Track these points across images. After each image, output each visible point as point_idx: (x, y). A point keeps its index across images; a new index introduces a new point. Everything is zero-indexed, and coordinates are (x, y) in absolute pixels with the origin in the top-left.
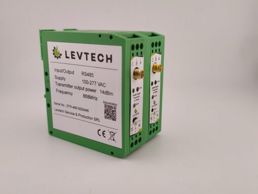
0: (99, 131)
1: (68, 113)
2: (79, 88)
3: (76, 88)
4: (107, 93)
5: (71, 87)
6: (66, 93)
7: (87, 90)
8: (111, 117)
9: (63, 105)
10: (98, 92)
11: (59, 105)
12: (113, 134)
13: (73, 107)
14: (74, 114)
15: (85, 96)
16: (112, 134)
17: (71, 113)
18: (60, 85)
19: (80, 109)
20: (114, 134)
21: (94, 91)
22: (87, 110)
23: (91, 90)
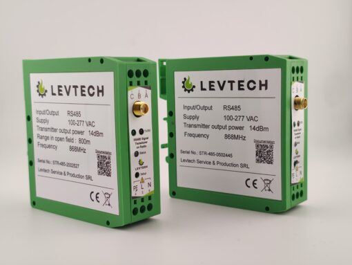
0: (248, 181)
1: (201, 162)
2: (219, 127)
3: (214, 127)
4: (260, 129)
5: (207, 127)
6: (199, 136)
7: (231, 128)
8: (265, 159)
9: (193, 153)
10: (247, 128)
11: (188, 153)
12: (268, 182)
13: (209, 154)
14: (210, 163)
15: (227, 136)
16: (266, 182)
17: (206, 163)
18: (190, 126)
19: (219, 155)
20: (270, 181)
21: (241, 128)
22: (230, 156)
23: (237, 128)
